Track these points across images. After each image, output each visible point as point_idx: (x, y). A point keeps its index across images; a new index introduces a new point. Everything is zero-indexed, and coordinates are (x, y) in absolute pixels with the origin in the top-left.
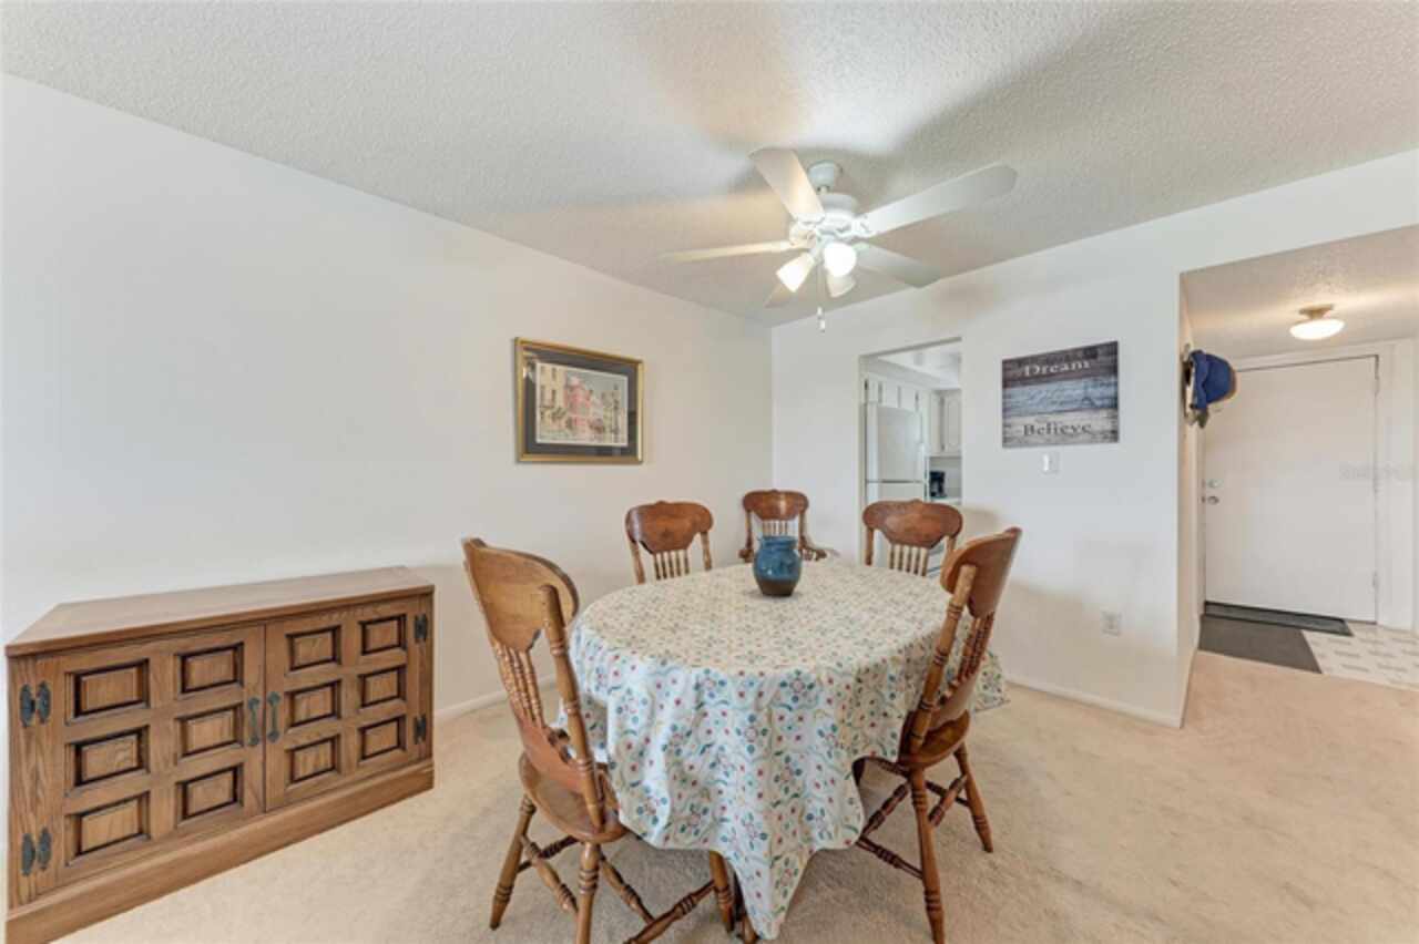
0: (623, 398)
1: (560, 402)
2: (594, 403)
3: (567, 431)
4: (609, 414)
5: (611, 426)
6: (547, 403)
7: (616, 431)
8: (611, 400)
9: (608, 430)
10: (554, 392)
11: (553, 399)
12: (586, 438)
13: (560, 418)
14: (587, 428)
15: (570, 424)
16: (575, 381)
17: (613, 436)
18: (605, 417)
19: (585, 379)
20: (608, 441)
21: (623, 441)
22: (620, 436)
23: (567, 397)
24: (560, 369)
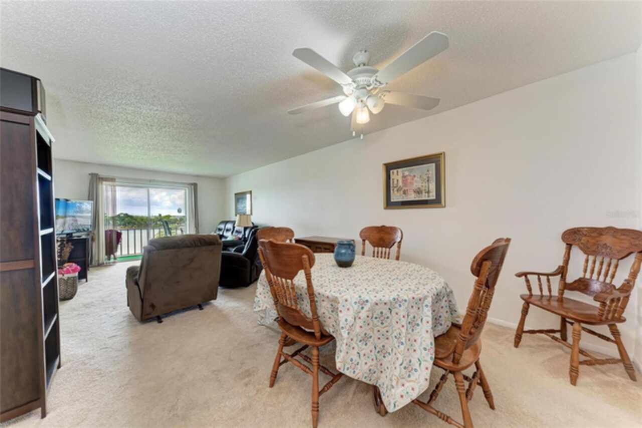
0: (432, 174)
1: (400, 184)
2: (416, 181)
3: (404, 195)
4: (424, 184)
5: (425, 190)
6: (395, 185)
7: (428, 192)
8: (425, 177)
9: (424, 192)
10: (398, 180)
11: (398, 183)
12: (412, 197)
13: (400, 190)
14: (413, 193)
15: (405, 192)
16: (407, 173)
17: (427, 194)
18: (422, 186)
19: (411, 171)
20: (424, 197)
21: (433, 196)
22: (431, 194)
23: (403, 181)
24: (400, 170)
